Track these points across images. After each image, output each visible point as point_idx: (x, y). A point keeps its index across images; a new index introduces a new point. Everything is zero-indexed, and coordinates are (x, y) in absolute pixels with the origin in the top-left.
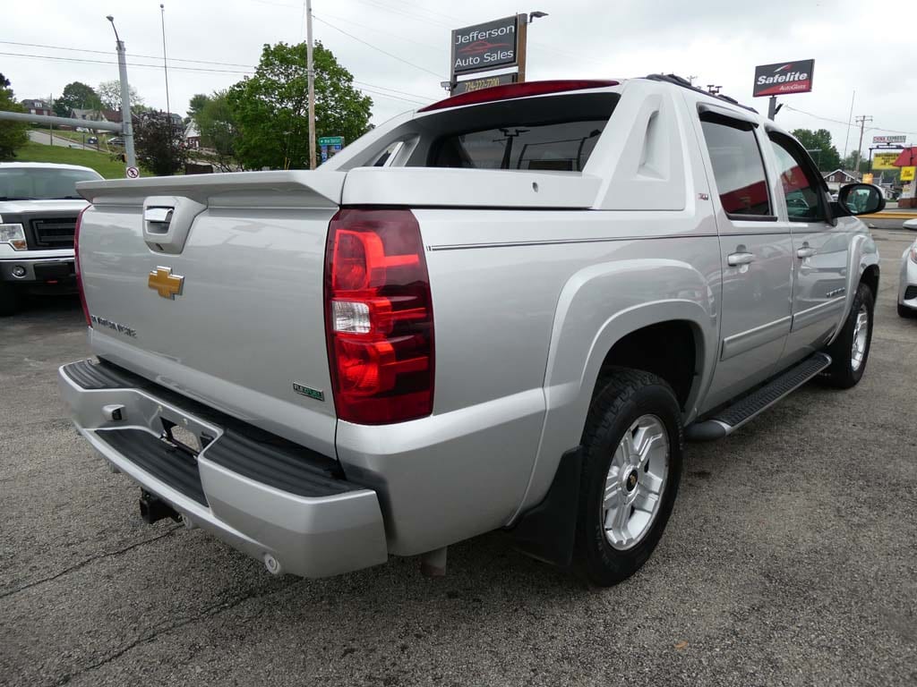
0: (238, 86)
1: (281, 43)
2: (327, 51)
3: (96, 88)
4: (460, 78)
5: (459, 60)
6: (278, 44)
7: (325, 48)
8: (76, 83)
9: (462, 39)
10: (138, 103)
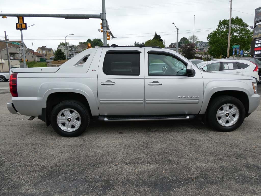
0: (211, 34)
1: (224, 19)
2: (240, 19)
3: (188, 38)
4: (257, 24)
5: (257, 18)
6: (223, 20)
7: (239, 18)
8: (183, 37)
9: (258, 11)
10: (198, 40)
